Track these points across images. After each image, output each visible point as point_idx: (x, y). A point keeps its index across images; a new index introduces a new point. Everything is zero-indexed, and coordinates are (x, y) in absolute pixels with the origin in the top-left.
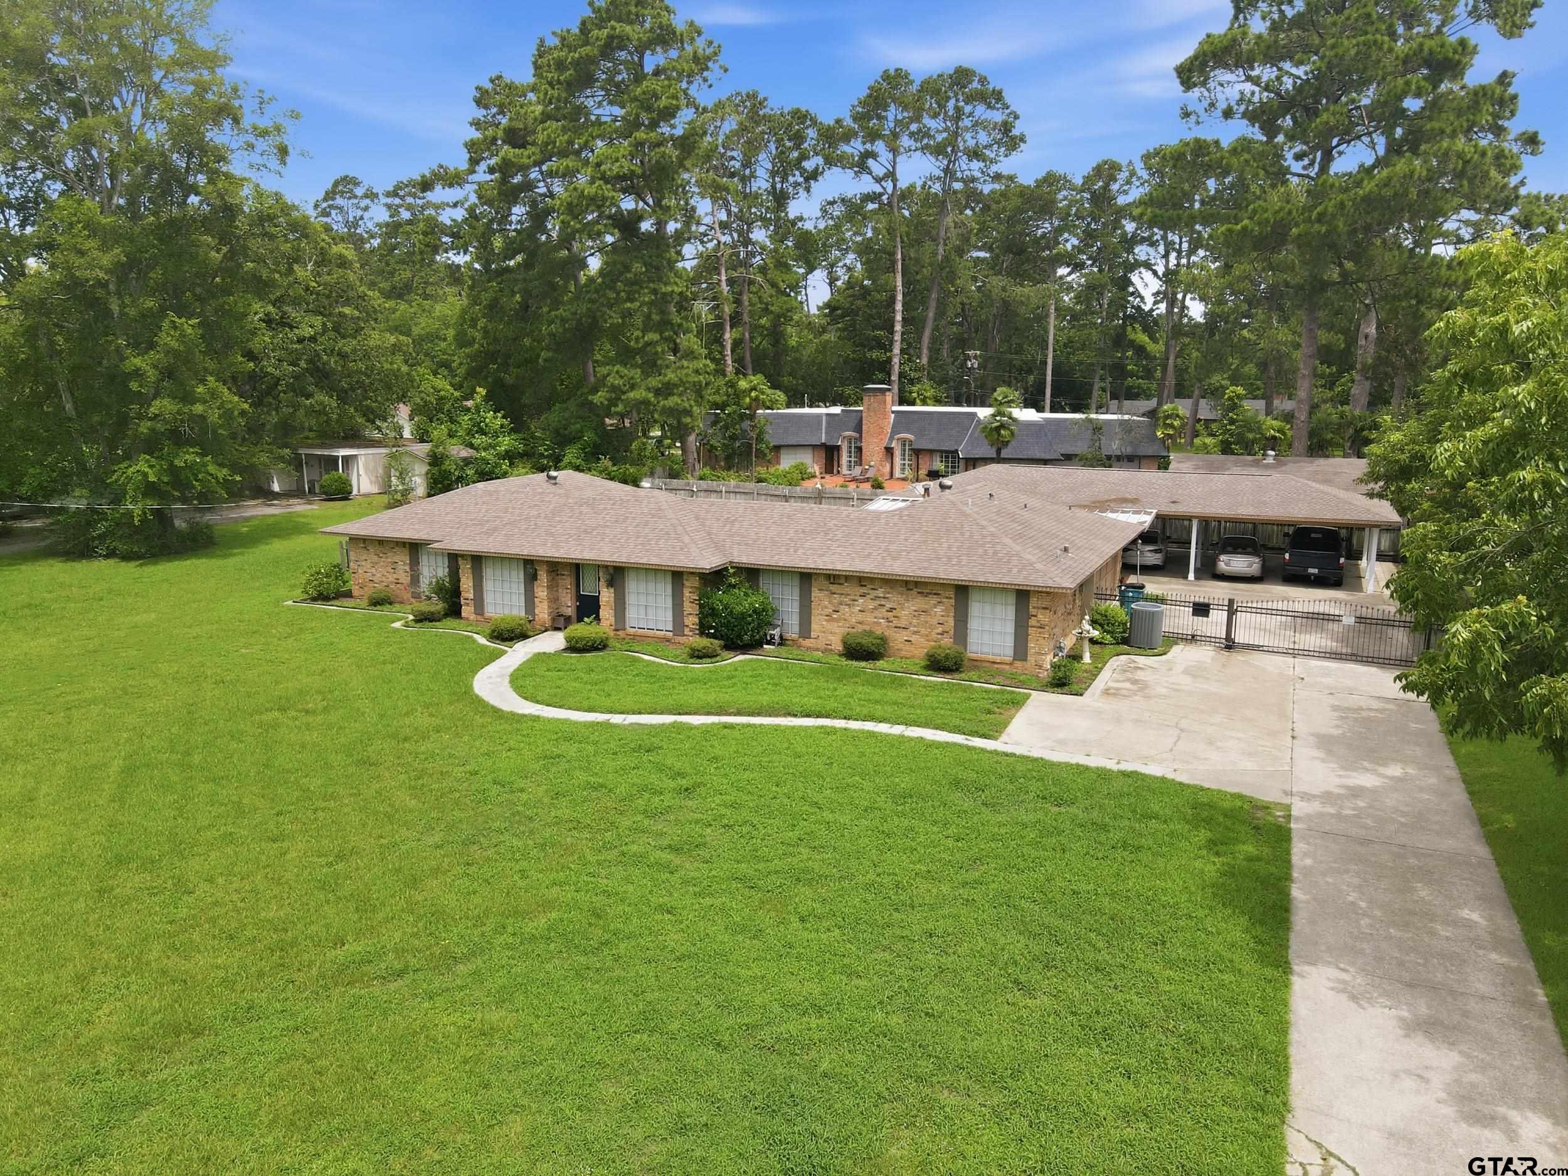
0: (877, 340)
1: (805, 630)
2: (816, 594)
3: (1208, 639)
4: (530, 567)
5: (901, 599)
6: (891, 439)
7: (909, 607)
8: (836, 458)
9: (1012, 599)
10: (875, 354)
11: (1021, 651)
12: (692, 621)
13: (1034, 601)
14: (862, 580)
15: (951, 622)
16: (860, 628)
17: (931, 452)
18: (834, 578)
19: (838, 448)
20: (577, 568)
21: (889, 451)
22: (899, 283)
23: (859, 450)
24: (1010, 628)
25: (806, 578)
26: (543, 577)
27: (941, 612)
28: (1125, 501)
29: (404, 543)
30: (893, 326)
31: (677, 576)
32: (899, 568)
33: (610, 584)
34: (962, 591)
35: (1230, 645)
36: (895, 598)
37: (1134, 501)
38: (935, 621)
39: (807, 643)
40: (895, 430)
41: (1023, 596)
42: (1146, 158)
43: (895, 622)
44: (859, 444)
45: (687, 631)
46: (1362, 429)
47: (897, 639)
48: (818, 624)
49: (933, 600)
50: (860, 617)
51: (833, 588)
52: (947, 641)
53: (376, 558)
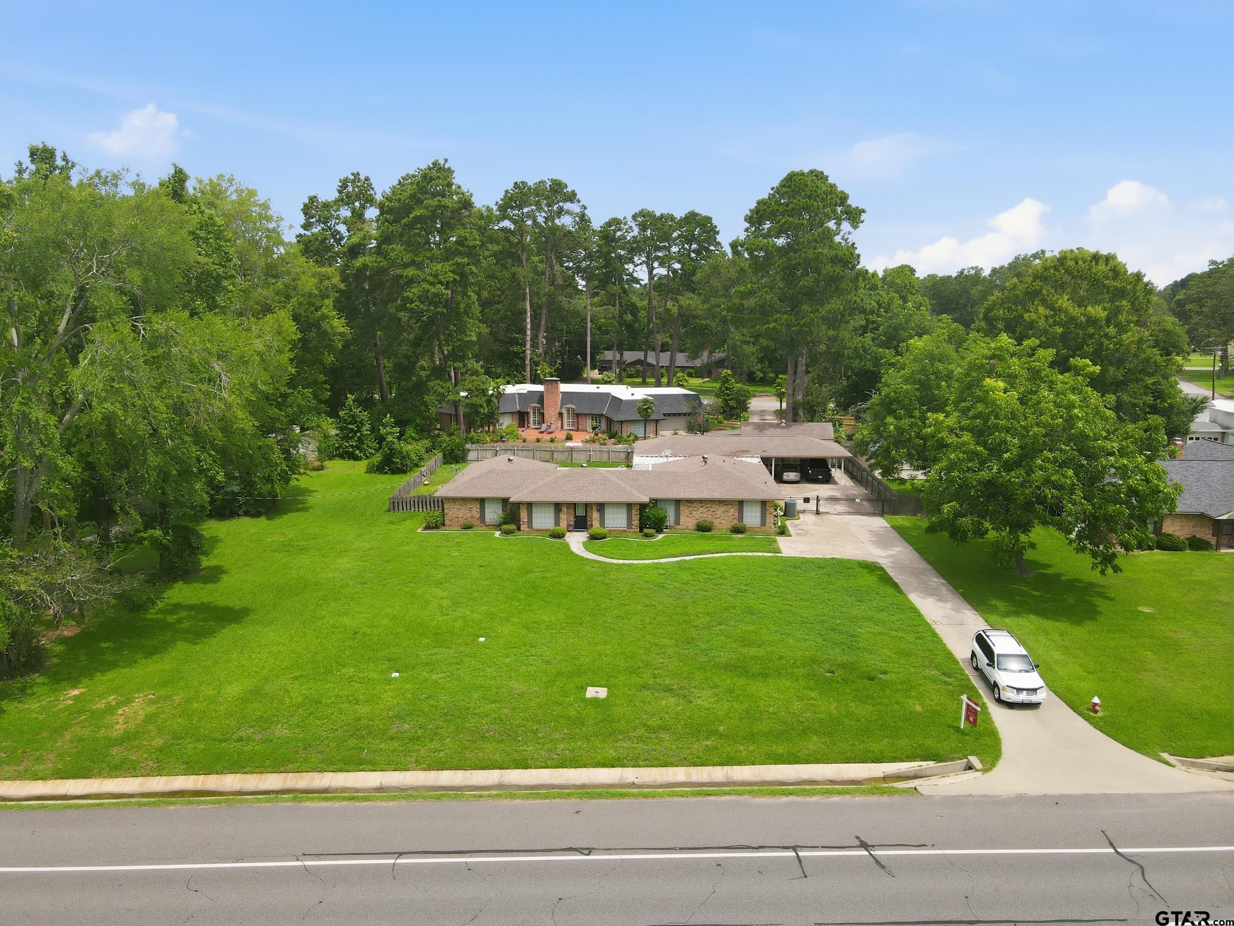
0: (516, 339)
1: (677, 522)
2: (682, 507)
3: (810, 512)
4: (558, 507)
5: (717, 507)
6: (561, 407)
7: (720, 510)
8: (526, 418)
9: (759, 504)
10: (515, 349)
11: (763, 523)
12: (636, 522)
13: (768, 504)
14: (701, 501)
15: (737, 514)
16: (701, 520)
17: (586, 415)
18: (690, 501)
19: (528, 413)
20: (574, 505)
21: (561, 414)
22: (528, 306)
23: (543, 414)
24: (759, 515)
25: (678, 502)
26: (564, 509)
27: (733, 511)
28: (743, 451)
29: (477, 499)
30: (525, 332)
31: (629, 506)
32: (717, 495)
33: (598, 511)
34: (741, 503)
35: (818, 513)
36: (715, 507)
37: (748, 451)
38: (731, 514)
39: (679, 527)
40: (563, 403)
41: (764, 503)
42: (634, 217)
43: (715, 516)
44: (541, 411)
45: (633, 527)
46: (814, 406)
47: (716, 522)
48: (683, 520)
49: (730, 507)
50: (701, 515)
51: (689, 504)
52: (736, 521)
53: (460, 507)
